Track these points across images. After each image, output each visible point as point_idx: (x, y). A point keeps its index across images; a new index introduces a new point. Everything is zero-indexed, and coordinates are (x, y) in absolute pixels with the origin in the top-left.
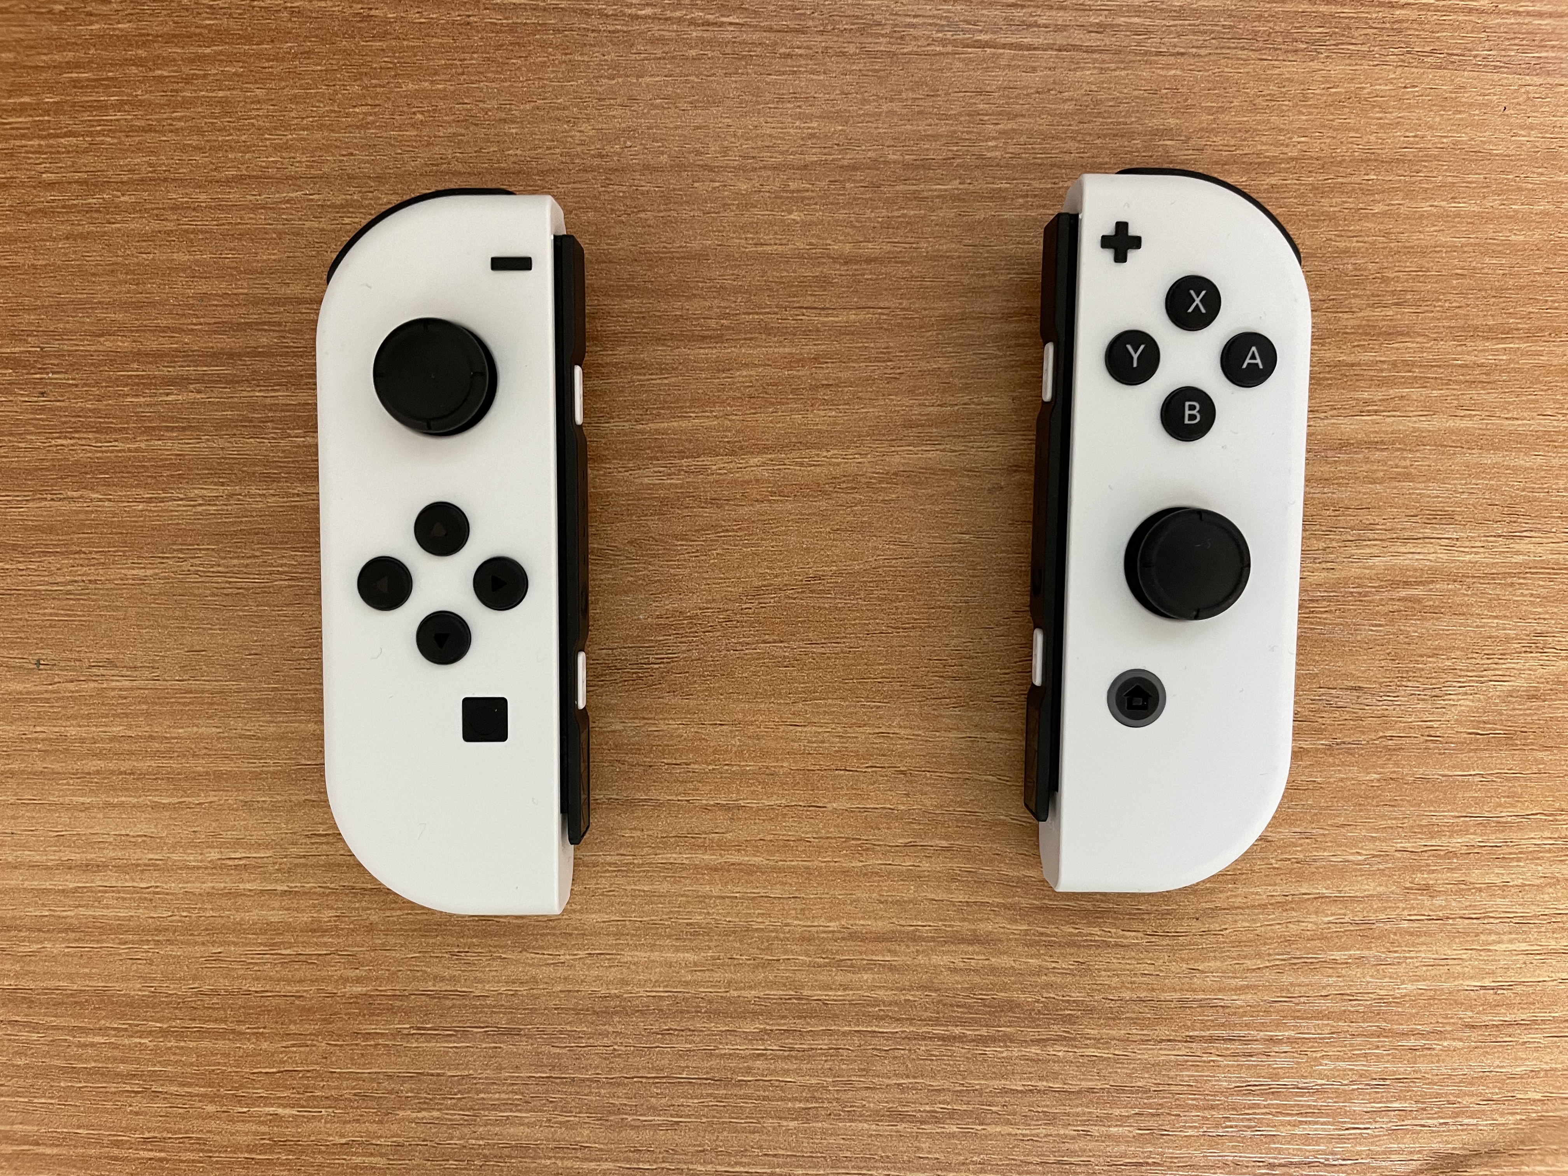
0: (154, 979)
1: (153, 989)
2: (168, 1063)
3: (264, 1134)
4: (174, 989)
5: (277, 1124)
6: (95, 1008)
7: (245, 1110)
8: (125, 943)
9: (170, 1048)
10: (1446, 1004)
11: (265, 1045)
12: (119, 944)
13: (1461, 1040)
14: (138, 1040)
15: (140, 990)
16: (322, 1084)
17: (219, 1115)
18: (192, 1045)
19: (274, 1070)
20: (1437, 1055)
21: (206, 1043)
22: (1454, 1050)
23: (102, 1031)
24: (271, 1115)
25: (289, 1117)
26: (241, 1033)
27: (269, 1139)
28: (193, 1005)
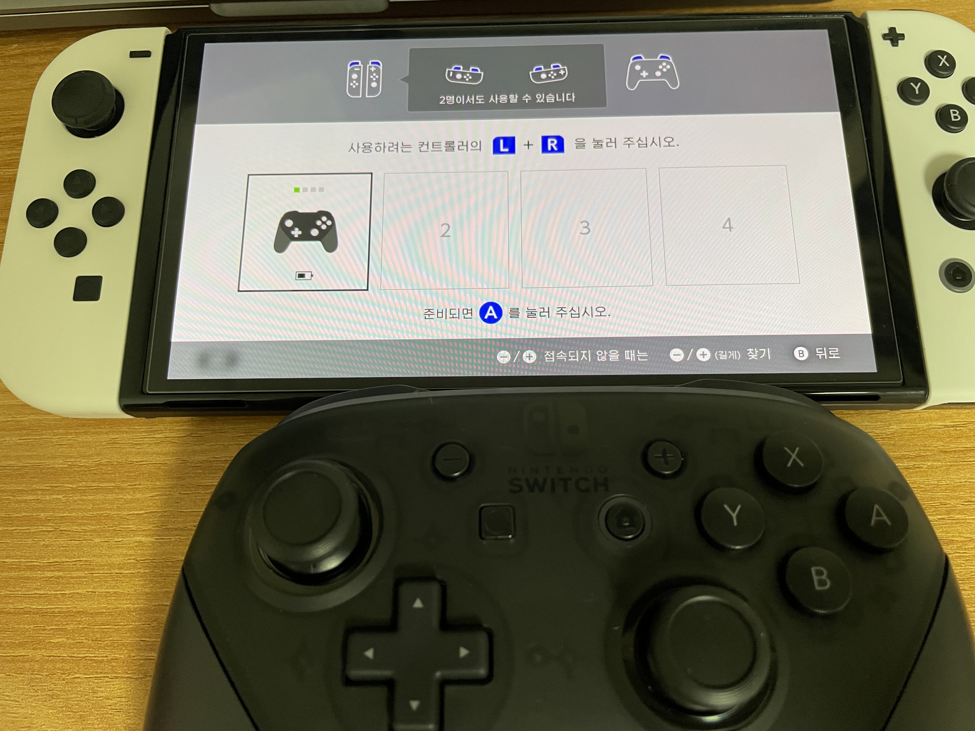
0: (71, 457)
1: (70, 463)
2: (73, 510)
3: (131, 555)
4: (84, 462)
5: (140, 548)
6: (31, 477)
7: (120, 539)
8: (58, 435)
9: (75, 501)
10: (923, 438)
11: (138, 496)
12: (53, 436)
13: (939, 461)
14: (56, 496)
15: (62, 464)
16: (173, 520)
17: (102, 544)
18: (90, 498)
19: (143, 512)
20: (925, 472)
21: (99, 497)
22: (936, 468)
23: (33, 491)
24: (137, 542)
25: (149, 543)
26: (123, 489)
27: (134, 559)
28: (95, 472)
